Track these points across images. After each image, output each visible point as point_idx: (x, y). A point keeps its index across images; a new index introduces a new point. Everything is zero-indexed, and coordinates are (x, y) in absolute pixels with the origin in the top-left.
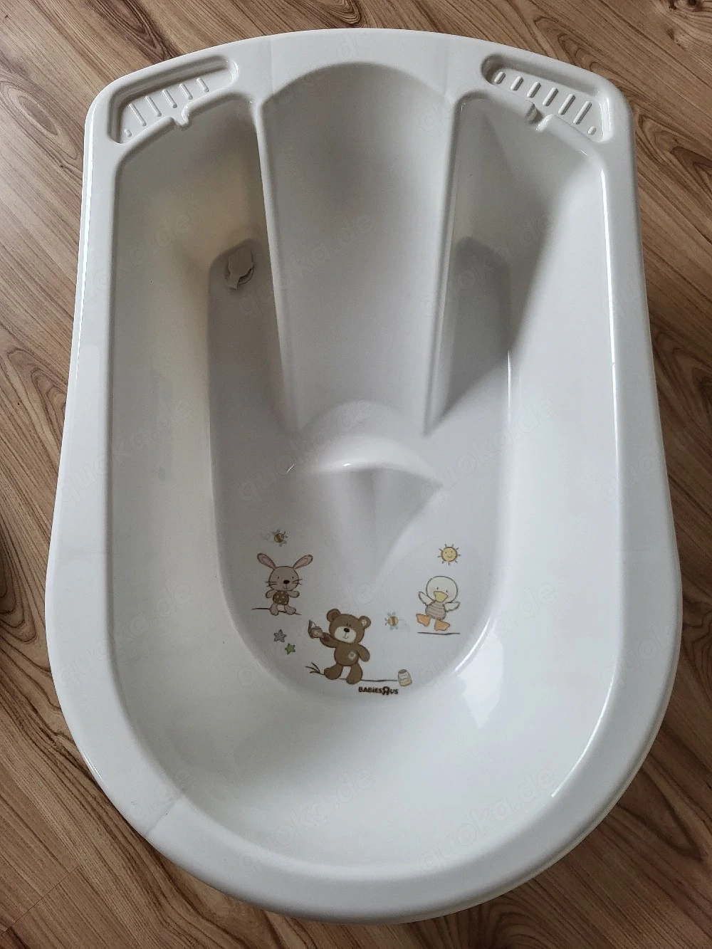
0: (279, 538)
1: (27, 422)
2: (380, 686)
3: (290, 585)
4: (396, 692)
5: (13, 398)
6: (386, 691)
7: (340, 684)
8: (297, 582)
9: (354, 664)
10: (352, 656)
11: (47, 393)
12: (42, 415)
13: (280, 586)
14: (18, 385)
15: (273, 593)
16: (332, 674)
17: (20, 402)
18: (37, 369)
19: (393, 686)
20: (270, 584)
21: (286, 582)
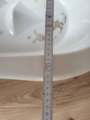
0: (29, 38)
1: (20, 109)
2: (64, 19)
3: (41, 36)
4: (66, 16)
5: (12, 109)
6: (65, 18)
7: (64, 27)
8: (40, 34)
9: (60, 24)
10: (58, 24)
11: (16, 100)
12: (21, 104)
13: (41, 38)
14: (9, 107)
15: (42, 40)
16: (61, 29)
17: (14, 108)
18: (8, 100)
19: (64, 16)
20: (40, 40)
21: (40, 37)
